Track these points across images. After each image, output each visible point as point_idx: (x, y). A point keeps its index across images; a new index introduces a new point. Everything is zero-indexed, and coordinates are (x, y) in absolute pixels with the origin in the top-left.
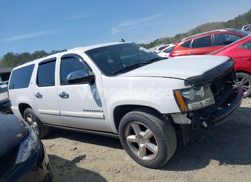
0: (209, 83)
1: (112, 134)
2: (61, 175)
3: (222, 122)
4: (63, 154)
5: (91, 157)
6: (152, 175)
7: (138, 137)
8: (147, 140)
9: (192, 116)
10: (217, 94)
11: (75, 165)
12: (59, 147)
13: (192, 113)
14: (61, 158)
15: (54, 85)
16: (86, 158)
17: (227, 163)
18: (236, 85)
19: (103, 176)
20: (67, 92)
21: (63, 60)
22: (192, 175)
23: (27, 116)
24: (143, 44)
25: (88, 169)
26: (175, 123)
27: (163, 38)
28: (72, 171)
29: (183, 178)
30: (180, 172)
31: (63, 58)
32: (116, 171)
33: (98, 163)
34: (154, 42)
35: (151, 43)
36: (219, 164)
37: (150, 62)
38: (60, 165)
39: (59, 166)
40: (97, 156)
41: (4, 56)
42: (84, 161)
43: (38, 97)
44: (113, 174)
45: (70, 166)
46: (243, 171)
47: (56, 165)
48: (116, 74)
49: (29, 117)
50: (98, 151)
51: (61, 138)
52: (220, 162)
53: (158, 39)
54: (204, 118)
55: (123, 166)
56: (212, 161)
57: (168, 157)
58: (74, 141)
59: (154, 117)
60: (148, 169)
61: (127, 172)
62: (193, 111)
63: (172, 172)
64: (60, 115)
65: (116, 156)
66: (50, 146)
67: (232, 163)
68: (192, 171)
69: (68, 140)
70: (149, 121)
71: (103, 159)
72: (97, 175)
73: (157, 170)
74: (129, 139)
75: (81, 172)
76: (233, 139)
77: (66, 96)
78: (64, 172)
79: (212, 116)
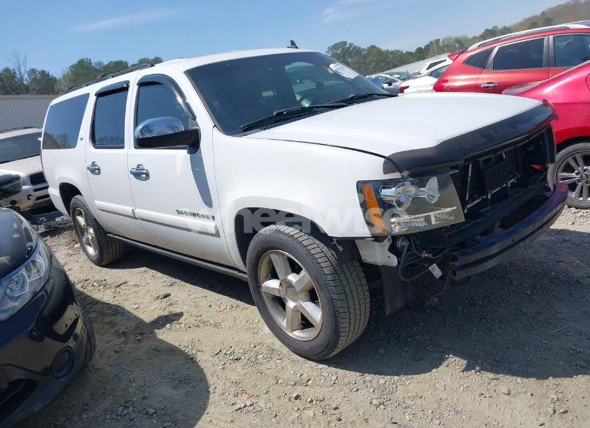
0: (453, 168)
1: (236, 273)
2: (117, 352)
3: (480, 269)
4: (136, 306)
5: (192, 320)
6: (305, 376)
7: (285, 285)
8: (303, 293)
9: (403, 247)
10: (487, 196)
11: (153, 333)
12: (134, 289)
13: (404, 240)
14: (130, 313)
15: (123, 148)
16: (182, 320)
17: (483, 369)
18: (577, 174)
19: (202, 364)
20: (147, 166)
21: (143, 88)
22: (394, 386)
23: (77, 212)
24: (399, 51)
25: (176, 344)
26: (364, 261)
27: (450, 38)
28: (141, 345)
29: (372, 390)
30: (368, 377)
31: (143, 84)
32: (231, 358)
33: (201, 333)
34: (427, 47)
35: (419, 50)
36: (464, 367)
37: (341, 104)
38: (123, 329)
39: (121, 331)
40: (204, 318)
41: (72, 66)
42: (175, 325)
43: (93, 171)
44: (223, 363)
45: (141, 334)
46: (513, 392)
47: (115, 329)
48: (248, 129)
49: (80, 214)
50: (210, 306)
51: (144, 268)
52: (468, 363)
53: (438, 41)
54: (433, 256)
55: (252, 346)
56: (452, 359)
57: (341, 339)
58: (170, 278)
59: (318, 242)
60: (302, 359)
61: (256, 362)
62: (407, 237)
63: (352, 373)
64: (135, 218)
65: (243, 322)
66: (118, 284)
67: (494, 368)
68: (396, 378)
69: (159, 274)
70: (303, 252)
71: (216, 325)
72: (191, 360)
73: (321, 366)
74: (267, 288)
75: (159, 351)
76: (522, 311)
77: (144, 176)
78: (127, 346)
79: (453, 253)
